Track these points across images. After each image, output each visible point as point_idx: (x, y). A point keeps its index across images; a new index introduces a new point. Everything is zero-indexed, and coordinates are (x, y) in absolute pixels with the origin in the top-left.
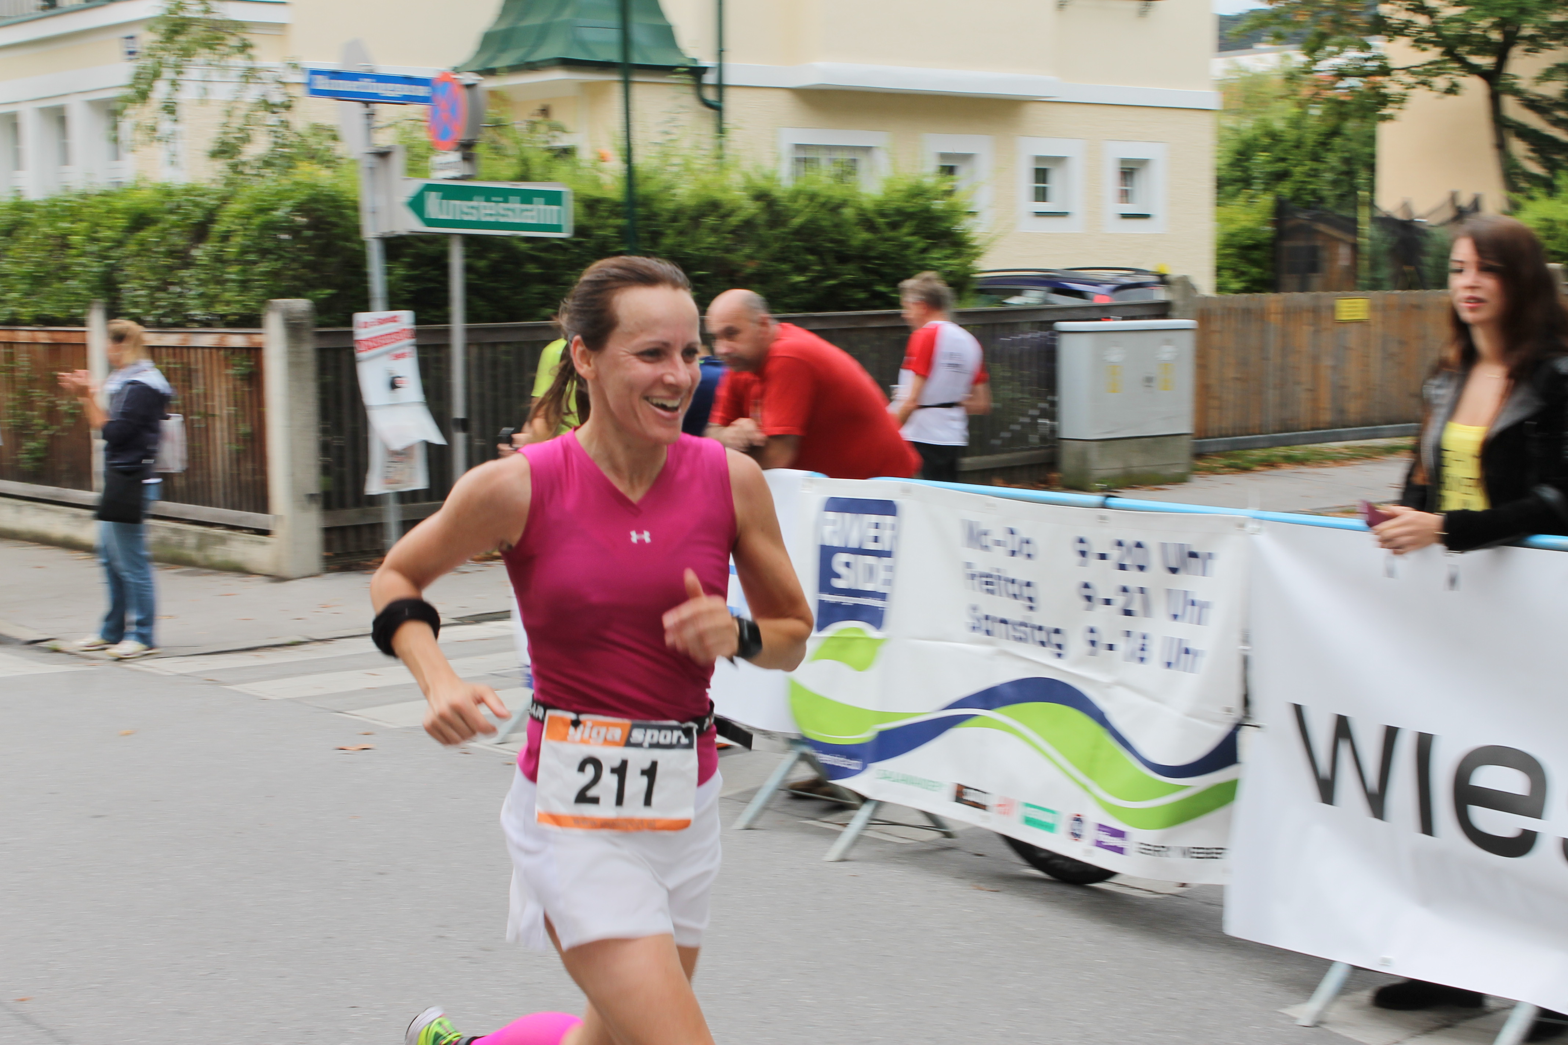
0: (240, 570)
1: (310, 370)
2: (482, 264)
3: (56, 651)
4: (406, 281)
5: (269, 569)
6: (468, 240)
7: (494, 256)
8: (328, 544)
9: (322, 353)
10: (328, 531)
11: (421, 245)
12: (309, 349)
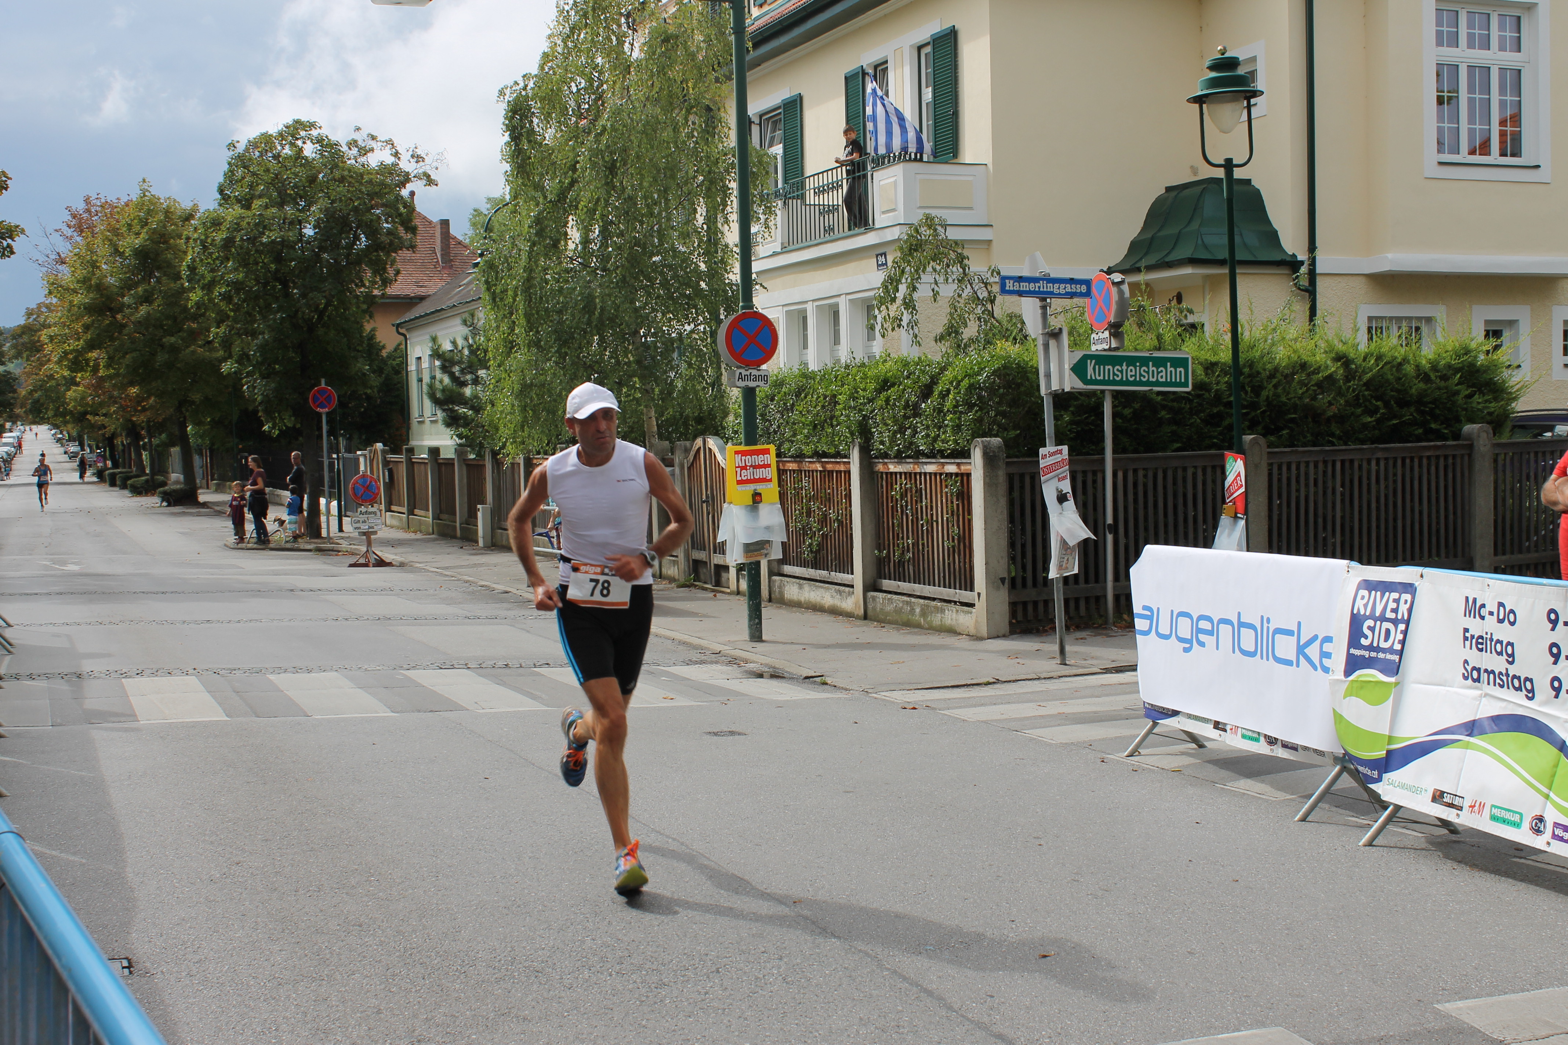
0: (952, 631)
1: (1003, 488)
2: (1127, 412)
3: (826, 684)
4: (1071, 424)
5: (972, 631)
6: (1116, 395)
7: (1137, 406)
8: (1013, 613)
9: (1010, 478)
10: (1013, 605)
11: (1082, 398)
12: (1001, 474)
